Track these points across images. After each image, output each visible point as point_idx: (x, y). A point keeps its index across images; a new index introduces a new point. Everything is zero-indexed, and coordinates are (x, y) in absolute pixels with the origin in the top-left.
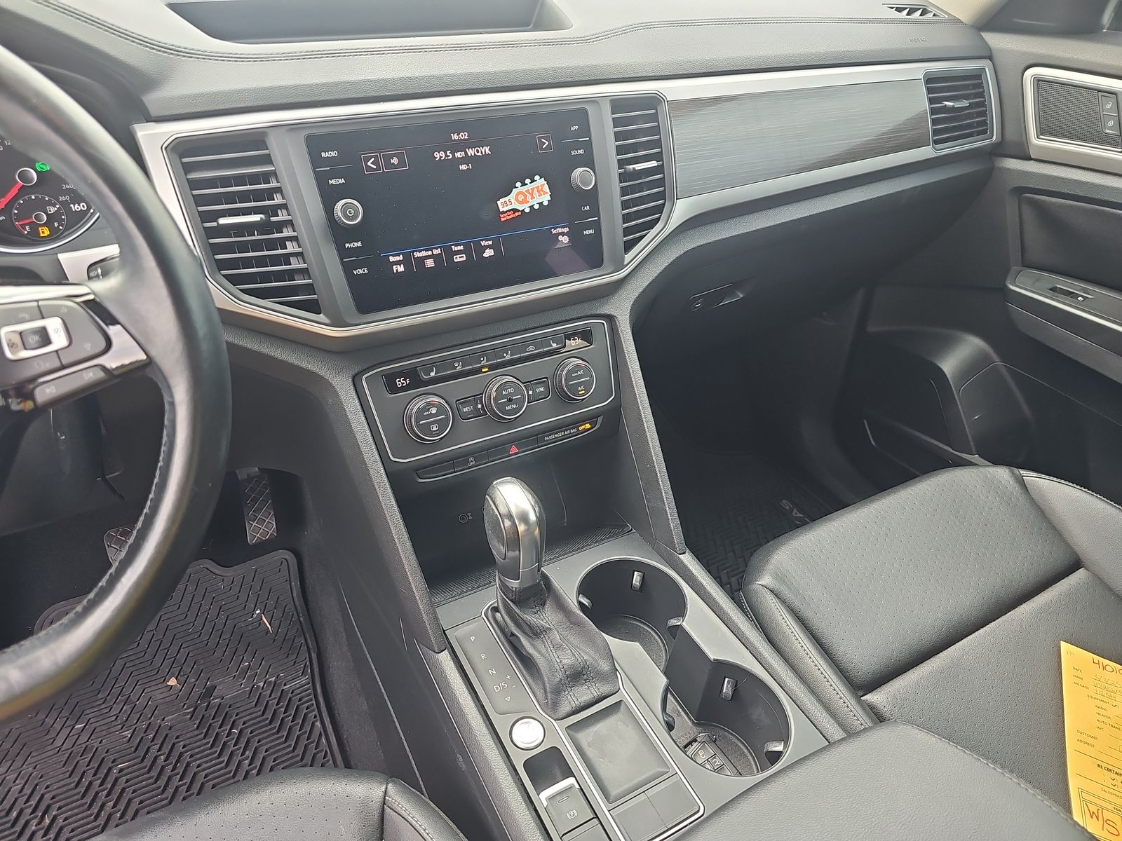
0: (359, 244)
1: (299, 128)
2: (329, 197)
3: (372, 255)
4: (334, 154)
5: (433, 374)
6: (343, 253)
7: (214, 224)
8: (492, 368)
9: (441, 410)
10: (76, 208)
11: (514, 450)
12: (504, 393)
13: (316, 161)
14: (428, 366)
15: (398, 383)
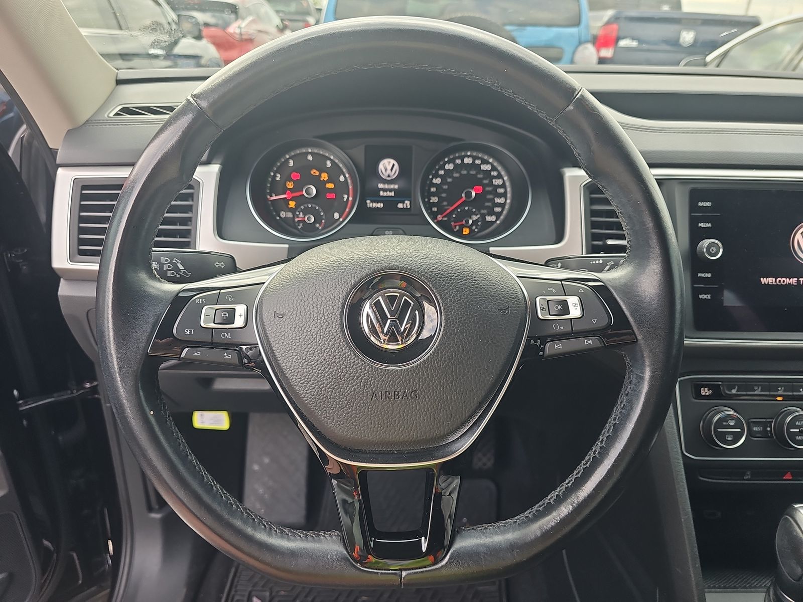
0: (709, 275)
1: (687, 182)
2: (696, 235)
3: (716, 286)
4: (708, 204)
5: (734, 391)
6: (695, 279)
7: (600, 243)
8: (786, 398)
9: (738, 424)
10: (489, 218)
11: (788, 476)
12: (797, 423)
13: (693, 207)
14: (731, 384)
15: (702, 391)
